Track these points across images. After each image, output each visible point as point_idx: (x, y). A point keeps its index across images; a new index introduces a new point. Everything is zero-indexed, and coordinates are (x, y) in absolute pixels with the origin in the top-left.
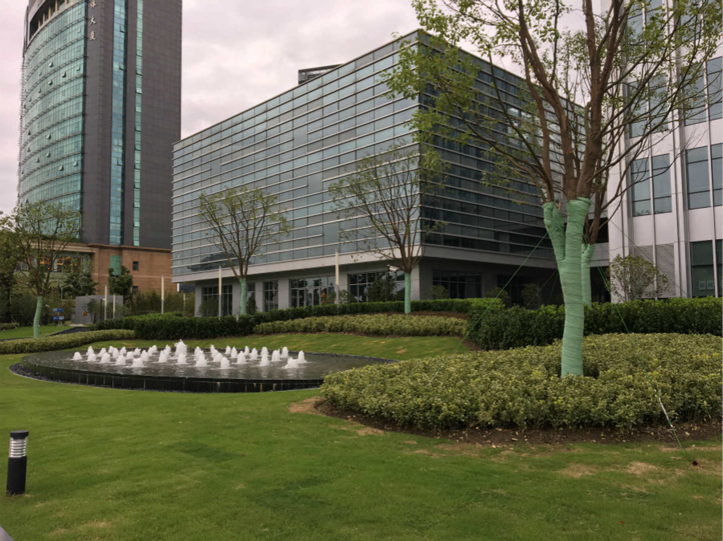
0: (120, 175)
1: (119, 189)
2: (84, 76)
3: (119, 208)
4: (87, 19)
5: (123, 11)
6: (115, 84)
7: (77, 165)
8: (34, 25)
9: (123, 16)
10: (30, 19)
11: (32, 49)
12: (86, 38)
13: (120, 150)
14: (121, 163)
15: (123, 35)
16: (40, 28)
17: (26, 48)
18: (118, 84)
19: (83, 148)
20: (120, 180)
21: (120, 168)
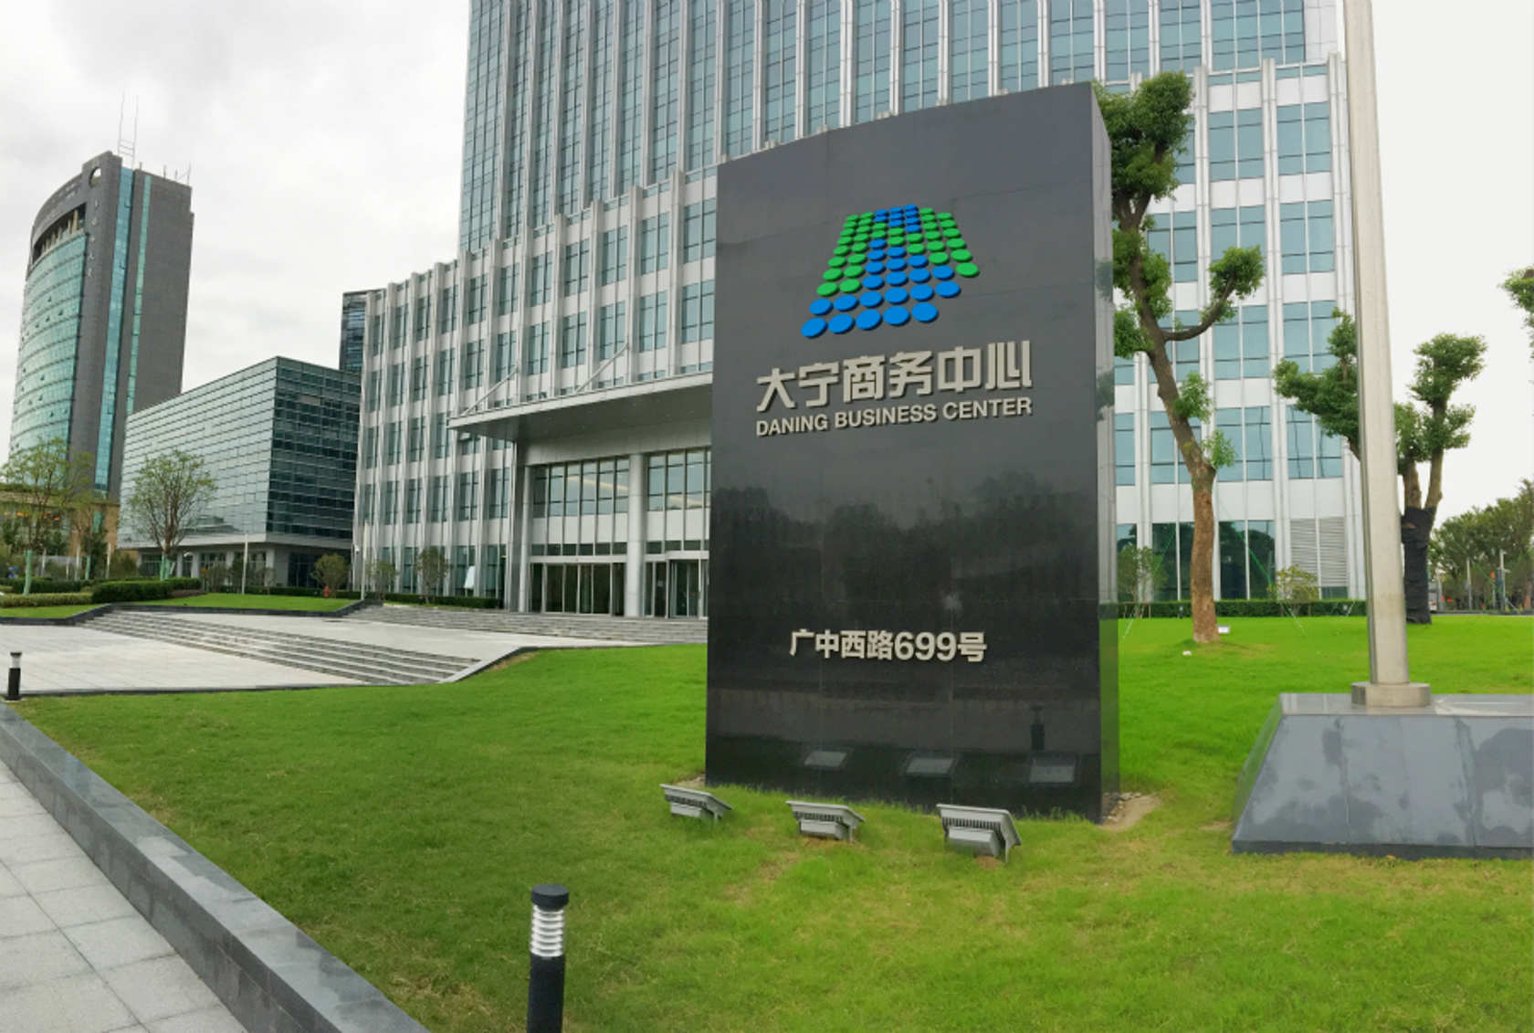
0: (110, 424)
1: (108, 439)
2: (80, 316)
3: (107, 460)
4: (85, 254)
5: (125, 245)
6: (111, 325)
7: (66, 412)
8: (38, 249)
9: (124, 251)
10: (34, 242)
11: (34, 276)
12: (84, 274)
13: (112, 397)
14: (111, 410)
15: (123, 272)
16: (43, 256)
17: (29, 273)
18: (114, 324)
19: (73, 394)
20: (109, 430)
21: (111, 417)
